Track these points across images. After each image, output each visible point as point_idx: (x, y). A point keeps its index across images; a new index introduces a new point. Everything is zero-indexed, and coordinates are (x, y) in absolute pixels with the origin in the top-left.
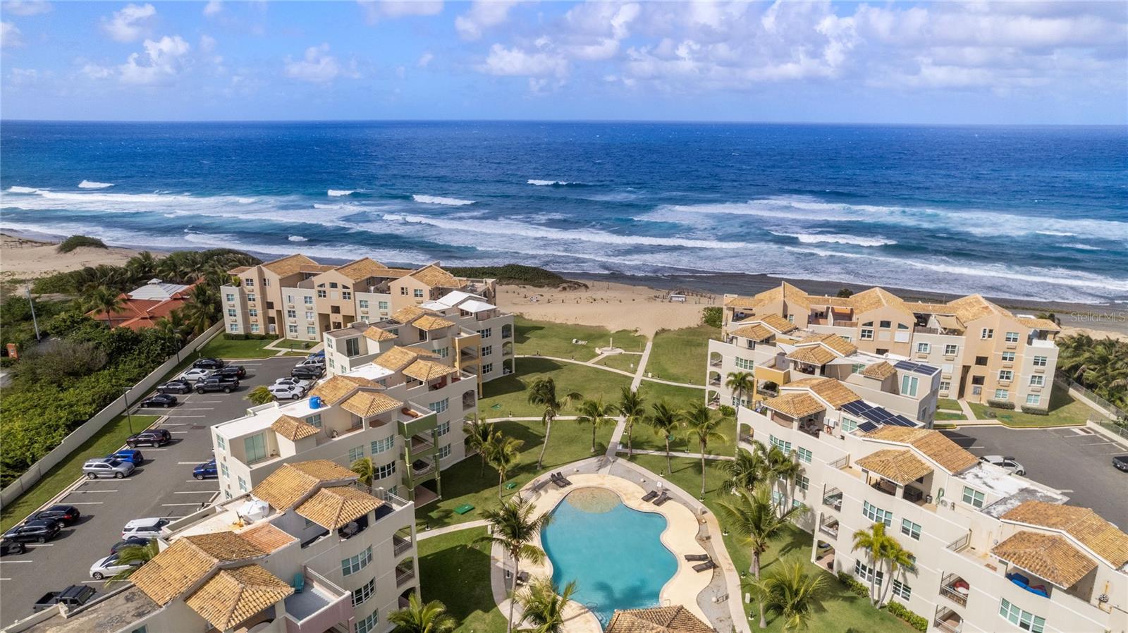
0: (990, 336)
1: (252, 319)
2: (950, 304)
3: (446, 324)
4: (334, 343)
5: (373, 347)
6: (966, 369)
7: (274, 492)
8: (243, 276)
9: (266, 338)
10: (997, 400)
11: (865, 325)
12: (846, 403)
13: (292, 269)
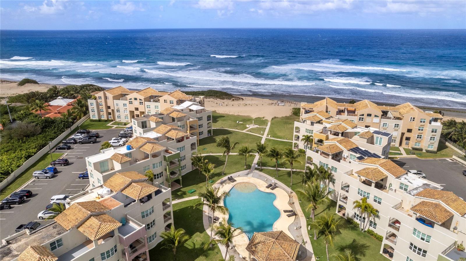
0: (413, 120)
1: (101, 113)
2: (397, 107)
3: (183, 115)
4: (136, 123)
5: (153, 125)
6: (403, 134)
7: (113, 184)
8: (97, 95)
9: (108, 121)
10: (415, 147)
11: (361, 115)
12: (352, 148)
13: (118, 92)
